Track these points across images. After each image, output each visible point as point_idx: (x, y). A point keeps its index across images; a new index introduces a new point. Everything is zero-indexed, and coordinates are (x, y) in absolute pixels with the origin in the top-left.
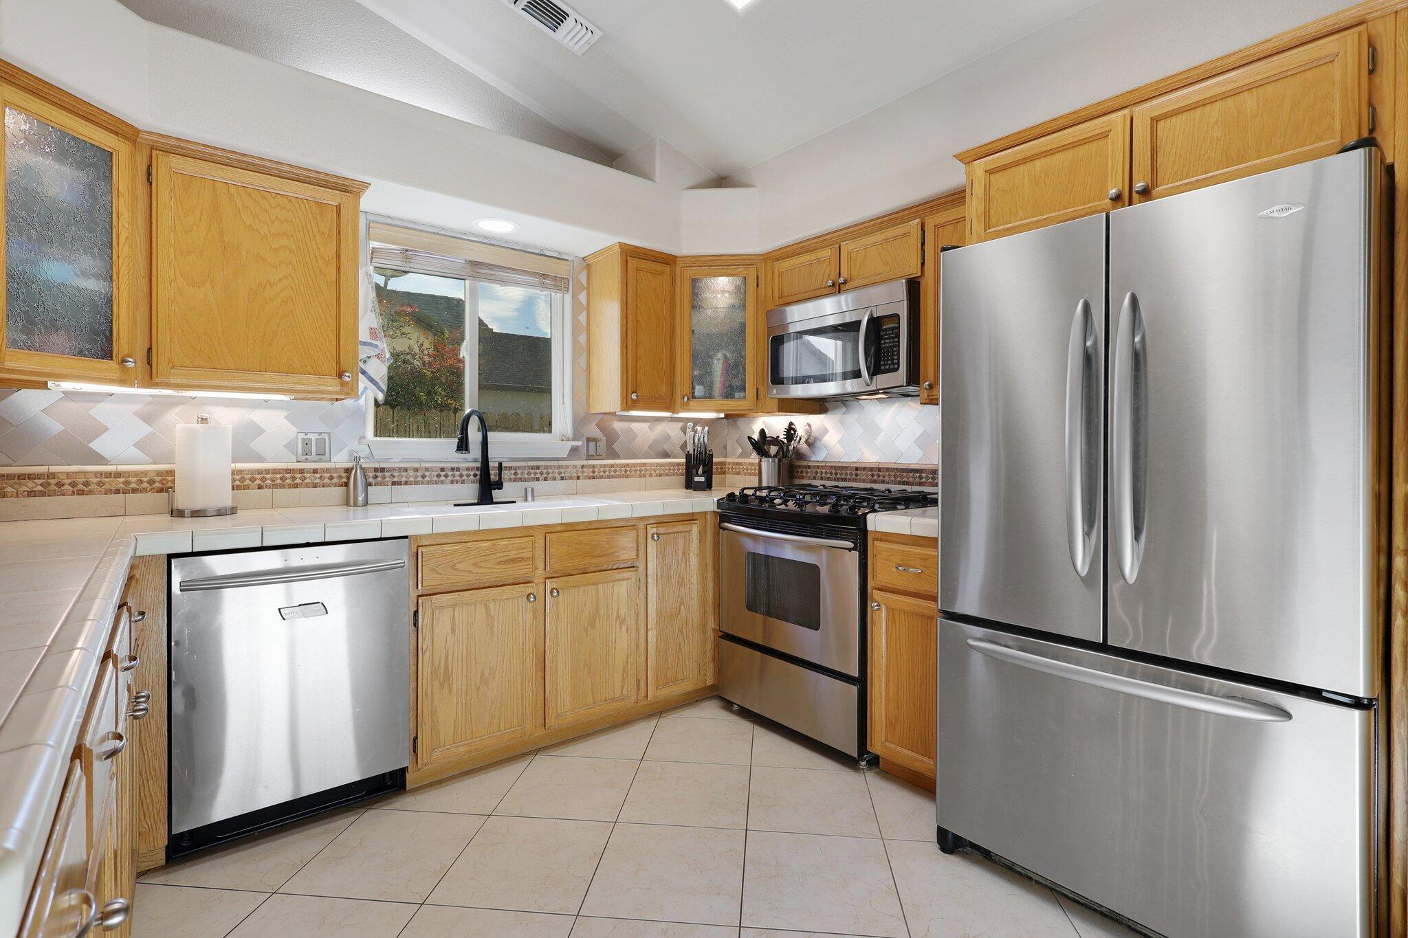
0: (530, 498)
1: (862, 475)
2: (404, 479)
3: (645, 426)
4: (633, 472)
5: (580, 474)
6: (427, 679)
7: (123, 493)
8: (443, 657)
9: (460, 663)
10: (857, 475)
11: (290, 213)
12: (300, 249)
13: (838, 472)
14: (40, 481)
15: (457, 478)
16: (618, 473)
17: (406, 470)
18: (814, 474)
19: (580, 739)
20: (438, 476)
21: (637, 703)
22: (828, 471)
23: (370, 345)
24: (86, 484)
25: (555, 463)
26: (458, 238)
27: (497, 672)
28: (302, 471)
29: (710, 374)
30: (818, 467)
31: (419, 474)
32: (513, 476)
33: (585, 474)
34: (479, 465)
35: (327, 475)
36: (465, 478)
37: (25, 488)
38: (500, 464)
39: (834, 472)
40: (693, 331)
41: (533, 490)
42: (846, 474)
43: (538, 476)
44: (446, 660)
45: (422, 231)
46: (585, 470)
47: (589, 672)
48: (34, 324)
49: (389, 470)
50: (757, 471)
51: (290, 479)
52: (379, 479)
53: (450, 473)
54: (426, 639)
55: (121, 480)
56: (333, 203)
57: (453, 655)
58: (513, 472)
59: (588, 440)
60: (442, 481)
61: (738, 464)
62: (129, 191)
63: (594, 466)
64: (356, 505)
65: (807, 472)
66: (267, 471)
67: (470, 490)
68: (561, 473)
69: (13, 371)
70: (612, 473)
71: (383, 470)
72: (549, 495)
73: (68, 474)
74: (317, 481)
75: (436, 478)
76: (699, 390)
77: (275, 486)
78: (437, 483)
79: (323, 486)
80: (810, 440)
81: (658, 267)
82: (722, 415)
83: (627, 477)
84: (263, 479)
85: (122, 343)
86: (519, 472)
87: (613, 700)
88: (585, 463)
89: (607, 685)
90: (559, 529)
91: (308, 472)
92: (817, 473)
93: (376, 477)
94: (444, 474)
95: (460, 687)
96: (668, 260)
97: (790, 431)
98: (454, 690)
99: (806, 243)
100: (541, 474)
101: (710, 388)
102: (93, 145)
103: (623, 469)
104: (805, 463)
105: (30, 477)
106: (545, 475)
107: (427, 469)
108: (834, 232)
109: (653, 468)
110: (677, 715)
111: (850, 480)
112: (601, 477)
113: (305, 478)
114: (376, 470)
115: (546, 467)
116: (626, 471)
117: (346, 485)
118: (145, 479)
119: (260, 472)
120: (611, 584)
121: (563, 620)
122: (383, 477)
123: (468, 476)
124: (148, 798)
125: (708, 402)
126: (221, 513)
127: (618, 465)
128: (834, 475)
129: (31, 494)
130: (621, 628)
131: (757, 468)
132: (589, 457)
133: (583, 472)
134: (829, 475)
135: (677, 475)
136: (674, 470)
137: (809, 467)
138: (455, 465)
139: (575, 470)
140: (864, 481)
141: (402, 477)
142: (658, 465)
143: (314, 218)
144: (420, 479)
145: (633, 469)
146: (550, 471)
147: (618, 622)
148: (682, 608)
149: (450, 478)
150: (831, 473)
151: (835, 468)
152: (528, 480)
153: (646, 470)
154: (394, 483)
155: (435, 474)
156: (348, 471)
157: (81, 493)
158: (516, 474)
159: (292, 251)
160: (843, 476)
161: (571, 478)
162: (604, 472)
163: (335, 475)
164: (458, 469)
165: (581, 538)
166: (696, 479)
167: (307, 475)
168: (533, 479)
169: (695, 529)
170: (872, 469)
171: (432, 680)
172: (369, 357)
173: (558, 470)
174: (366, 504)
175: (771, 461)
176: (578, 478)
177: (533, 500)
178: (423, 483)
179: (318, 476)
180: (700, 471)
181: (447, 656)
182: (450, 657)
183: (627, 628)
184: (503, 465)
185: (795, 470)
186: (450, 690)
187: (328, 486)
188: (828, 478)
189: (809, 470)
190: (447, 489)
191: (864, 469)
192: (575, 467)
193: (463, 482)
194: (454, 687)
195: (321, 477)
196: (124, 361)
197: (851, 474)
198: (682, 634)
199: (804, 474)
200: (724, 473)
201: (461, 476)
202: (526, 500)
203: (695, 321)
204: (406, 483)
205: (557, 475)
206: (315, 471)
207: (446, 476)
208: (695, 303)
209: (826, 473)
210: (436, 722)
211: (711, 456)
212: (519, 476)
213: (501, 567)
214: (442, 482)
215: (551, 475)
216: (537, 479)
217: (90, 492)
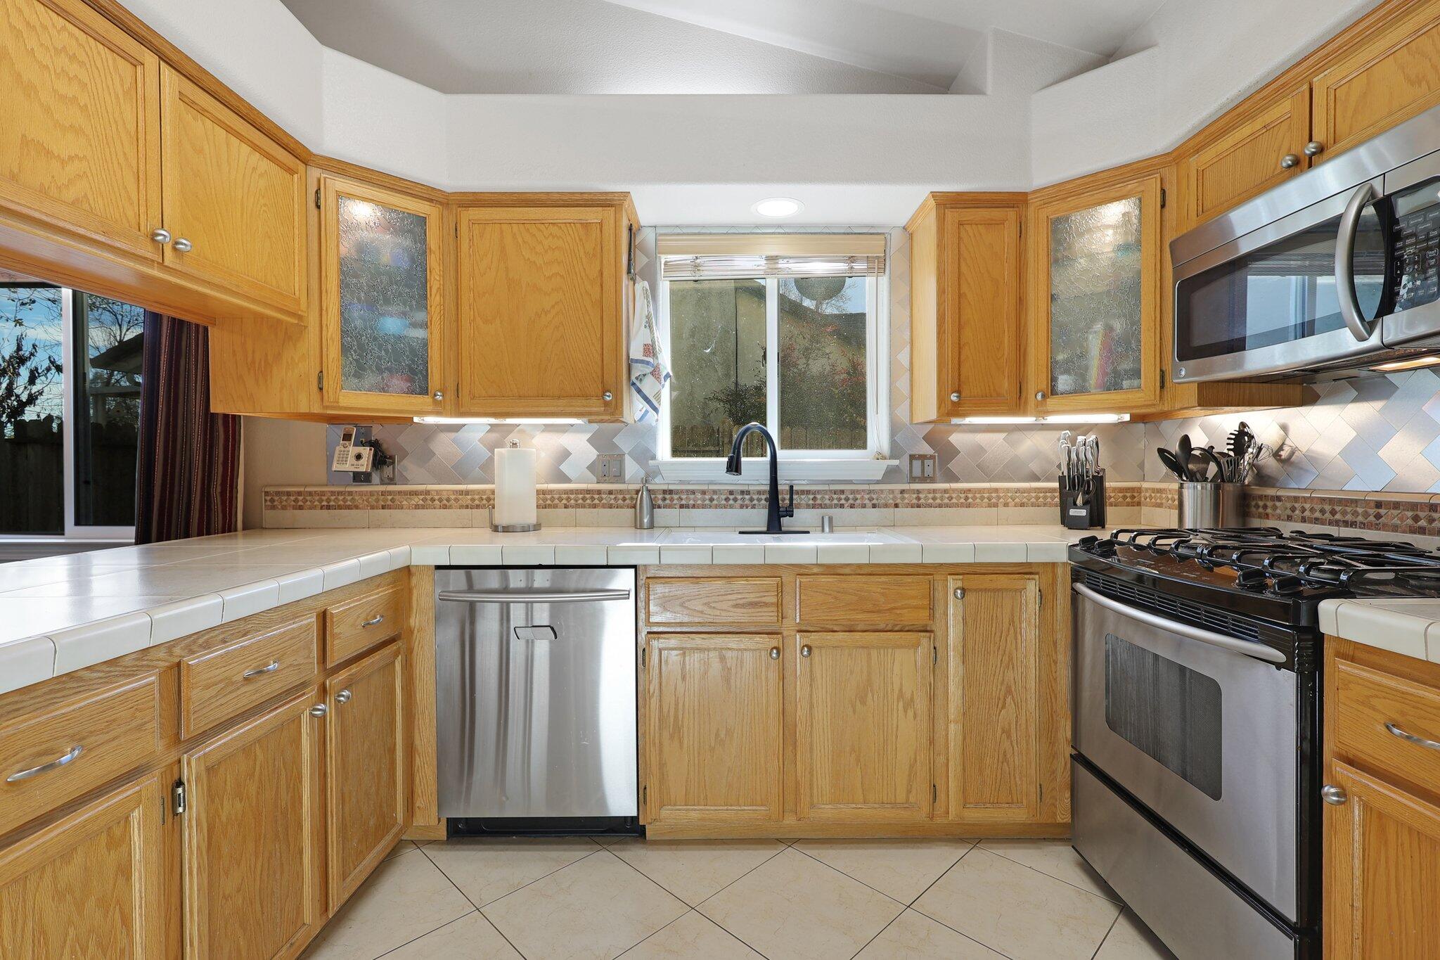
0: (827, 529)
1: (1391, 516)
2: (692, 502)
3: (1000, 437)
4: (978, 500)
5: (898, 501)
6: (654, 726)
7: (471, 508)
8: (673, 706)
9: (692, 715)
10: (1378, 516)
11: (561, 239)
12: (569, 273)
13: (1338, 508)
14: (421, 497)
15: (747, 502)
16: (954, 501)
17: (693, 492)
18: (1289, 512)
19: (852, 843)
20: (727, 499)
21: (932, 819)
22: (1318, 507)
23: (642, 362)
24: (448, 500)
25: (866, 487)
26: (748, 234)
27: (735, 735)
28: (599, 492)
29: (1082, 356)
30: (1296, 499)
31: (707, 497)
32: (811, 502)
33: (906, 501)
34: (767, 488)
35: (620, 497)
36: (755, 502)
37: (413, 502)
38: (791, 487)
39: (1328, 508)
40: (1052, 296)
41: (831, 519)
42: (1355, 513)
43: (843, 502)
44: (676, 709)
45: (710, 234)
46: (906, 496)
47: (858, 760)
48: (364, 369)
49: (677, 492)
50: (1176, 502)
51: (588, 499)
52: (668, 502)
53: (739, 497)
54: (653, 682)
55: (469, 497)
56: (596, 221)
57: (684, 705)
58: (811, 497)
59: (912, 457)
60: (730, 505)
61: (1160, 491)
62: (439, 248)
63: (918, 491)
64: (641, 528)
65: (1275, 508)
66: (571, 492)
67: (760, 516)
68: (872, 499)
69: (346, 408)
70: (946, 501)
71: (671, 492)
72: (854, 527)
73: (438, 492)
74: (612, 502)
75: (724, 502)
76: (1064, 382)
77: (577, 506)
78: (725, 508)
79: (617, 508)
80: (1282, 453)
81: (996, 213)
82: (1127, 417)
83: (969, 506)
84: (568, 499)
85: (435, 380)
86: (819, 497)
87: (894, 805)
88: (906, 487)
89: (885, 783)
90: (815, 570)
91: (604, 493)
92: (1293, 509)
93: (664, 499)
94: (733, 498)
95: (691, 743)
96: (1016, 201)
97: (1242, 438)
98: (685, 746)
99: (1246, 106)
100: (847, 499)
101: (1082, 375)
102: (410, 214)
103: (963, 495)
104: (1270, 492)
105: (416, 493)
106: (851, 501)
107: (715, 492)
108: (1299, 63)
109: (1009, 495)
110: (1000, 852)
111: (1363, 526)
112: (930, 506)
113: (602, 499)
114: (665, 492)
115: (853, 492)
116: (967, 498)
117: (634, 507)
118: (484, 497)
119: (566, 492)
120: (890, 651)
121: (820, 686)
122: (672, 500)
123: (759, 500)
124: (424, 779)
125: (1083, 398)
126: (525, 529)
127: (954, 490)
128: (1328, 516)
129: (417, 507)
130: (905, 711)
131: (1176, 497)
132: (913, 480)
133: (903, 499)
134: (1318, 515)
135: (1051, 505)
136: (1045, 498)
137: (1279, 498)
138: (745, 488)
139: (891, 496)
140: (1395, 529)
141: (690, 499)
142: (1018, 490)
143: (581, 240)
144: (707, 502)
145: (978, 495)
146: (858, 496)
147: (901, 704)
148: (1009, 700)
149: (739, 502)
150: (1323, 511)
151: (1331, 501)
152: (830, 507)
153: (999, 498)
154: (682, 506)
155: (724, 497)
156: (637, 492)
157: (445, 507)
158: (814, 499)
159: (562, 277)
160: (1349, 517)
161: (886, 506)
162: (934, 499)
163: (627, 496)
164: (748, 492)
165: (844, 585)
166: (1073, 512)
167: (604, 496)
168: (836, 506)
169: (1032, 588)
170: (1413, 506)
171: (660, 729)
172: (644, 375)
173: (868, 496)
174: (652, 526)
175: (1199, 487)
176: (896, 506)
177: (831, 531)
178: (711, 507)
179: (613, 497)
180: (1079, 501)
181: (677, 704)
182: (680, 706)
183: (915, 714)
184: (794, 488)
185: (1253, 503)
186: (681, 743)
187: (622, 507)
188: (1317, 519)
189: (1278, 504)
190: (736, 514)
191: (1396, 505)
192: (892, 491)
193: (753, 507)
194: (686, 742)
195: (615, 498)
196: (435, 395)
197: (1366, 515)
198: (1009, 737)
199: (1269, 511)
200: (1139, 504)
201: (752, 500)
202: (823, 531)
203: (1056, 280)
204: (694, 506)
205: (867, 502)
206: (610, 492)
207: (735, 500)
208: (1058, 255)
209: (1312, 510)
210: (665, 776)
211: (1099, 480)
212: (819, 502)
213: (738, 610)
214: (731, 507)
215: (858, 502)
216: (842, 506)
217: (450, 507)
